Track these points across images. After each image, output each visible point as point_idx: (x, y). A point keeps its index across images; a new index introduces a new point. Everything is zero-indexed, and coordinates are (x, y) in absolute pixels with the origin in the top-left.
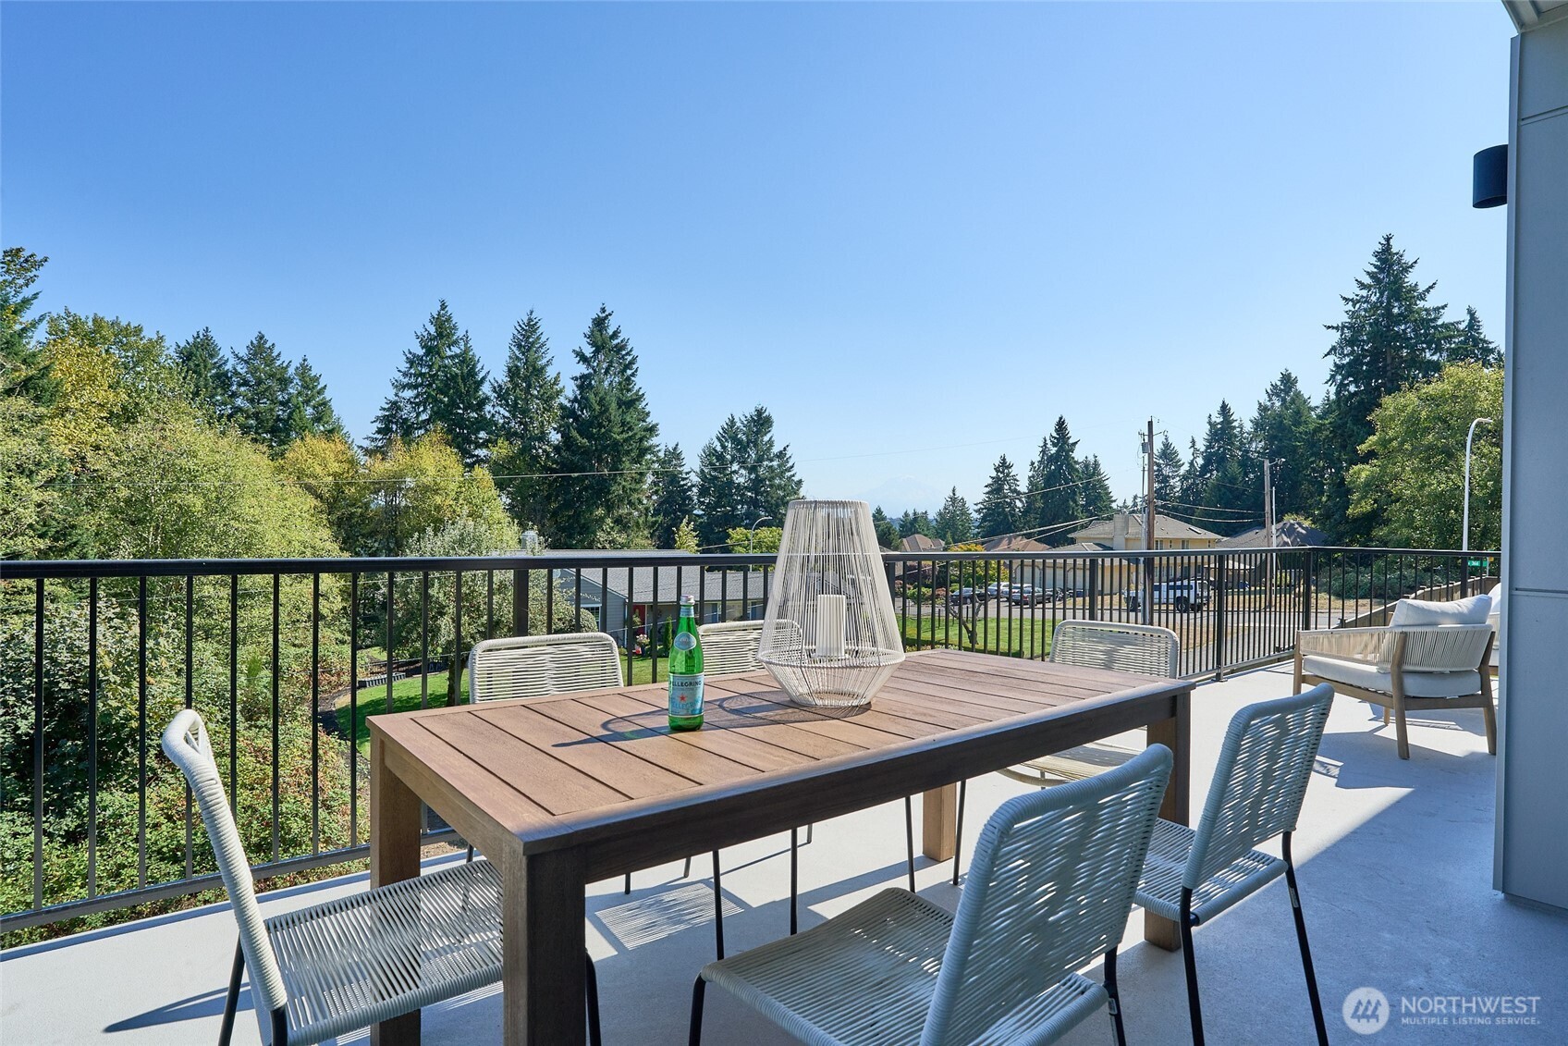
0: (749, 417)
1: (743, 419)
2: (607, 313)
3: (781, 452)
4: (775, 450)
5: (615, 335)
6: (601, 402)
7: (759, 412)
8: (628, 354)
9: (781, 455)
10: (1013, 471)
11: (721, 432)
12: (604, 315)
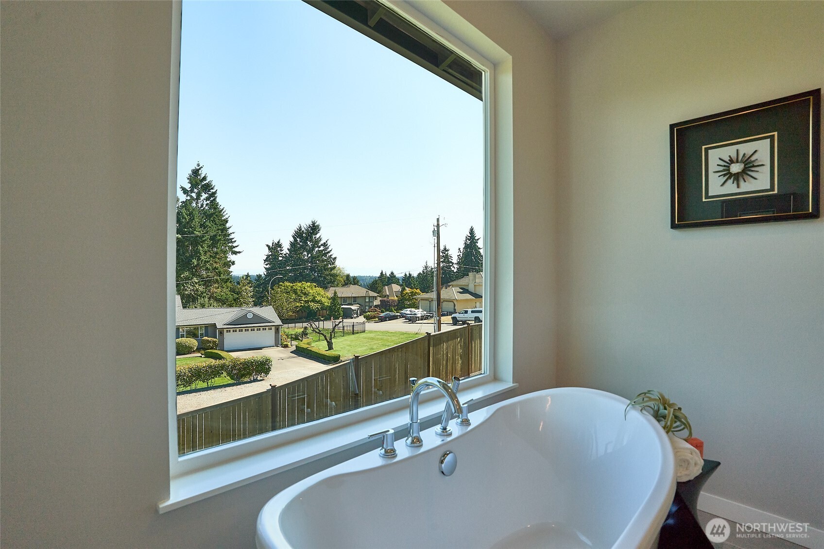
0: (308, 225)
1: (305, 226)
2: (200, 167)
3: (324, 243)
4: (322, 242)
5: (204, 178)
6: (191, 214)
7: (314, 223)
8: (212, 189)
9: (325, 245)
10: (450, 253)
11: (295, 233)
12: (198, 168)
